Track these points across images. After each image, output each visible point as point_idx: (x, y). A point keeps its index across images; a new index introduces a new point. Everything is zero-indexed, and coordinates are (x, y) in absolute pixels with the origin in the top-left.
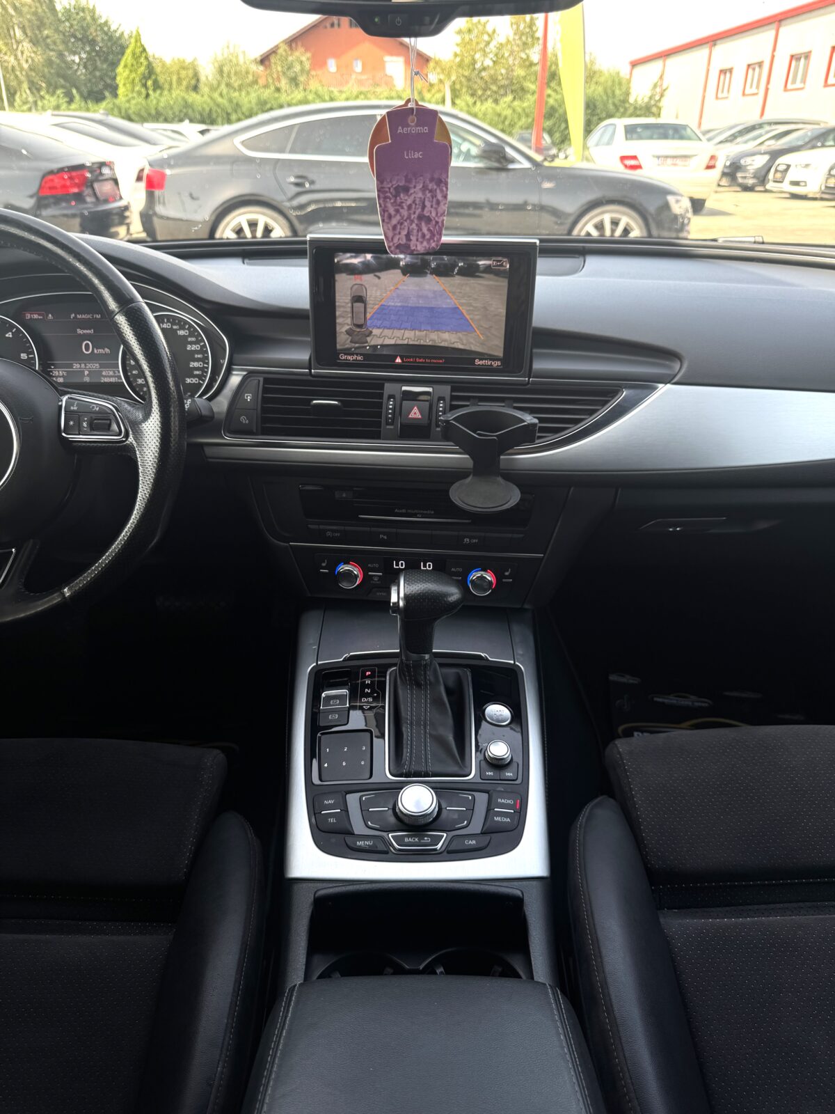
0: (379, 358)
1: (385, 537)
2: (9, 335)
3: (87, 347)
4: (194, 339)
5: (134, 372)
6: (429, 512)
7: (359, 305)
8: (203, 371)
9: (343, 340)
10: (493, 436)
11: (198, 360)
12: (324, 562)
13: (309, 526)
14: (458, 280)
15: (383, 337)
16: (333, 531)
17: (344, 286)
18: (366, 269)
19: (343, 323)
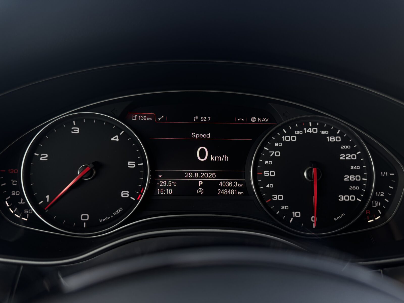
2: (116, 139)
3: (202, 154)
4: (348, 147)
5: (268, 186)
8: (362, 187)
11: (354, 172)
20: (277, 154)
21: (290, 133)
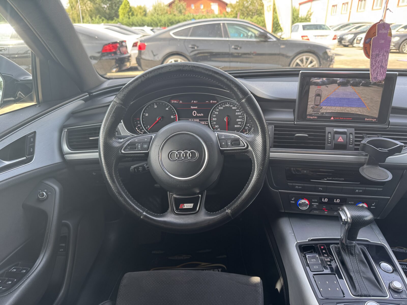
0: (323, 118)
1: (321, 189)
2: (167, 109)
3: (195, 113)
4: (238, 110)
5: (214, 123)
6: (342, 179)
7: (318, 98)
8: (242, 123)
9: (310, 110)
10: (386, 150)
11: (240, 118)
12: (293, 198)
13: (288, 184)
14: (361, 88)
15: (326, 109)
16: (298, 186)
17: (313, 90)
18: (323, 84)
19: (311, 104)
20: (217, 113)
21: (221, 106)
